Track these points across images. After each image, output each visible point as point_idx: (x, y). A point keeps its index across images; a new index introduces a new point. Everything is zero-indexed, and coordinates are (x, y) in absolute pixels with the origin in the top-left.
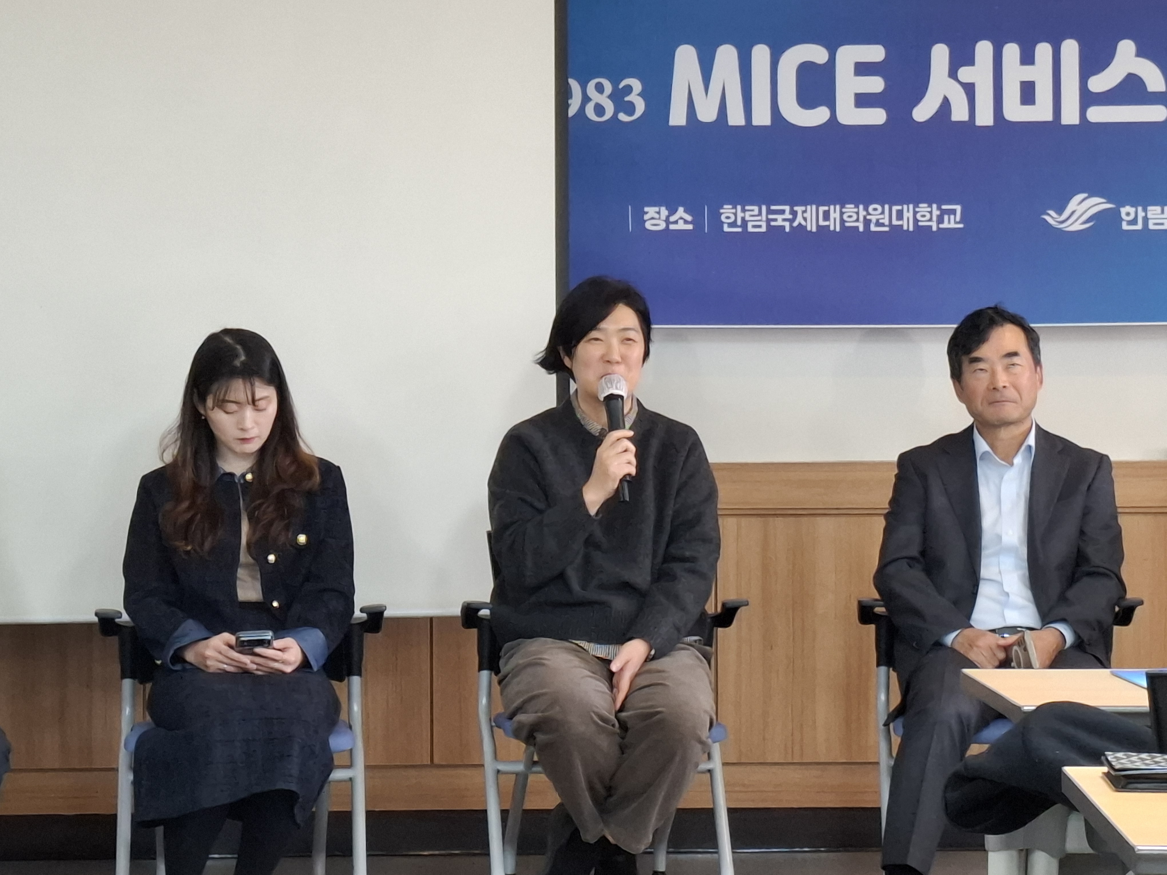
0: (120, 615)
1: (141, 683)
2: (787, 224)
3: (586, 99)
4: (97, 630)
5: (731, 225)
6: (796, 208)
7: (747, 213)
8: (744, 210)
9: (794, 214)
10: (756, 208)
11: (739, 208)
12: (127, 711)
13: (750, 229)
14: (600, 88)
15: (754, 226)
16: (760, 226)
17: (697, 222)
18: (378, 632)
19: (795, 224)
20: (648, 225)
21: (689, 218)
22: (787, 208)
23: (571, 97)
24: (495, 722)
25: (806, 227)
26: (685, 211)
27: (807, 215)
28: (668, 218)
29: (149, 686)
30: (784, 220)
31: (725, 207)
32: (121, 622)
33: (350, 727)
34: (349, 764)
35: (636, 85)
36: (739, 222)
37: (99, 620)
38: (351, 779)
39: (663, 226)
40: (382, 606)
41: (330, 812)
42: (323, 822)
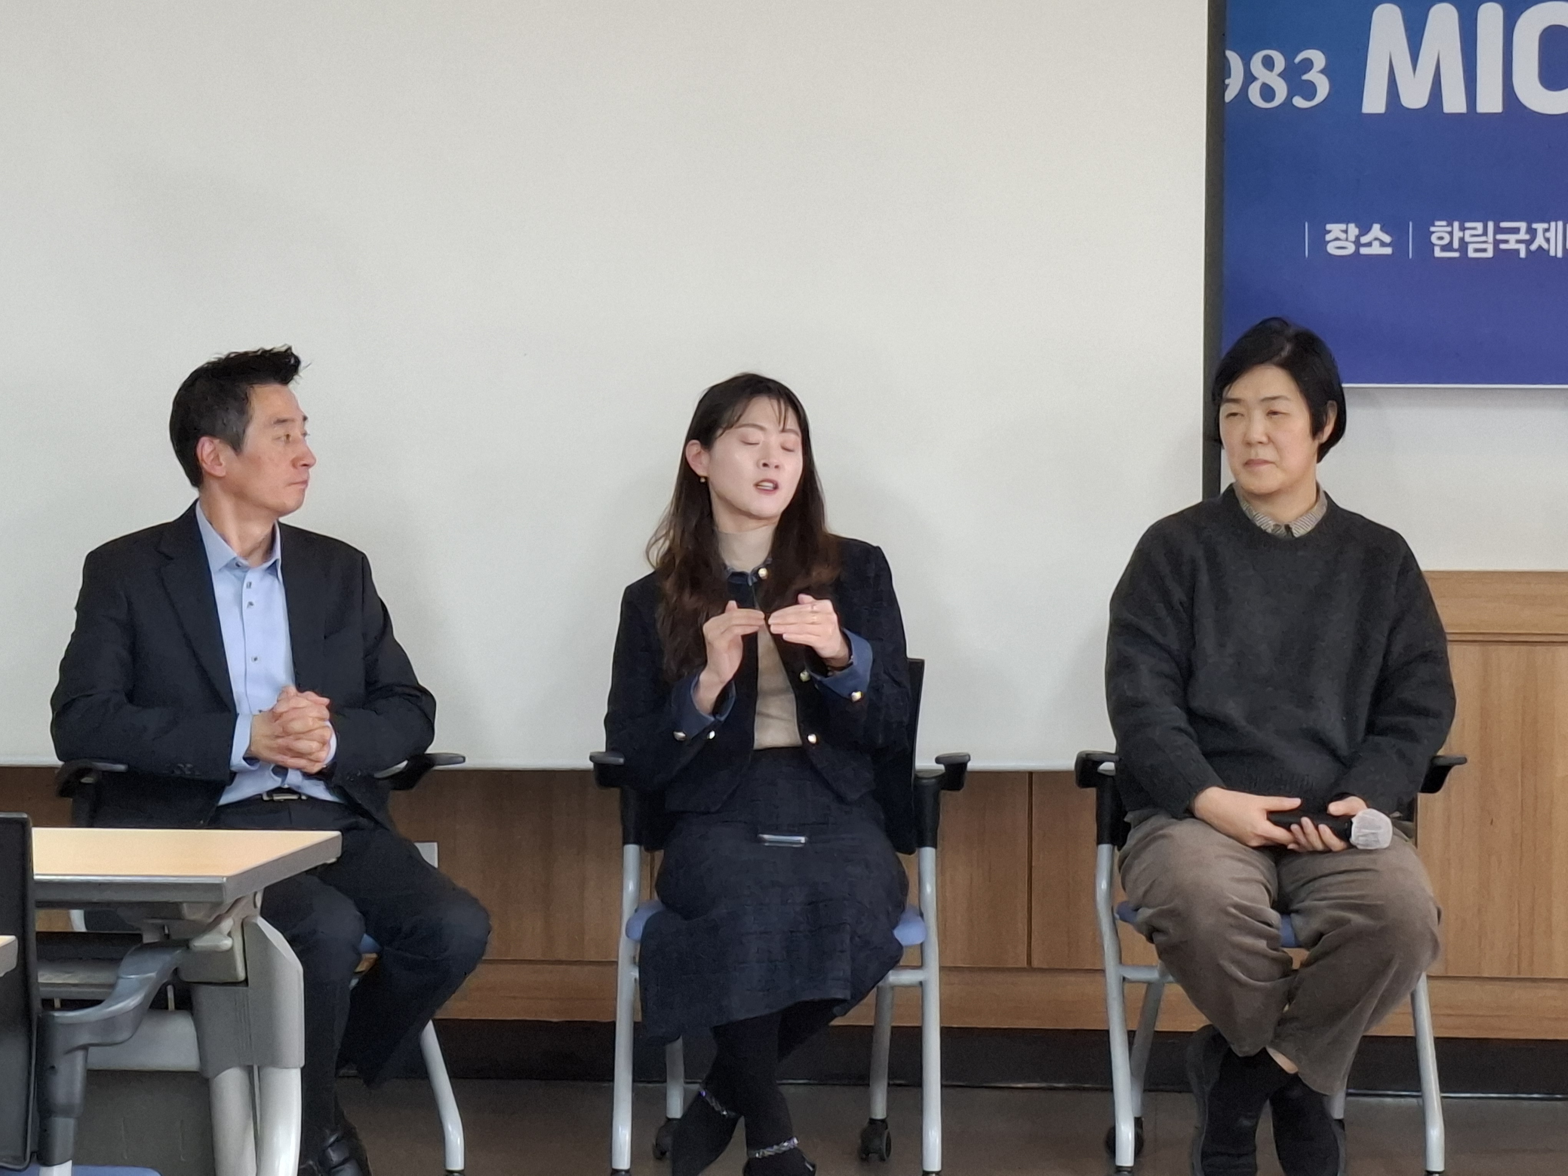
1: (647, 850)
3: (1250, 78)
4: (592, 779)
5: (1444, 248)
6: (1534, 226)
7: (1468, 233)
8: (1463, 229)
9: (1532, 232)
10: (1479, 226)
11: (1456, 224)
12: (630, 886)
13: (1471, 254)
14: (1268, 63)
15: (1477, 250)
16: (1484, 250)
17: (1398, 244)
18: (959, 790)
19: (1534, 247)
20: (1331, 249)
21: (1387, 239)
22: (1523, 226)
23: (1229, 76)
24: (1118, 913)
25: (1548, 251)
26: (1382, 229)
27: (1551, 235)
28: (1358, 238)
30: (1519, 242)
31: (1437, 223)
33: (922, 915)
34: (920, 964)
35: (1318, 58)
36: (1456, 245)
37: (595, 765)
38: (921, 983)
39: (1351, 249)
40: (965, 756)
41: (893, 1028)
42: (884, 1040)
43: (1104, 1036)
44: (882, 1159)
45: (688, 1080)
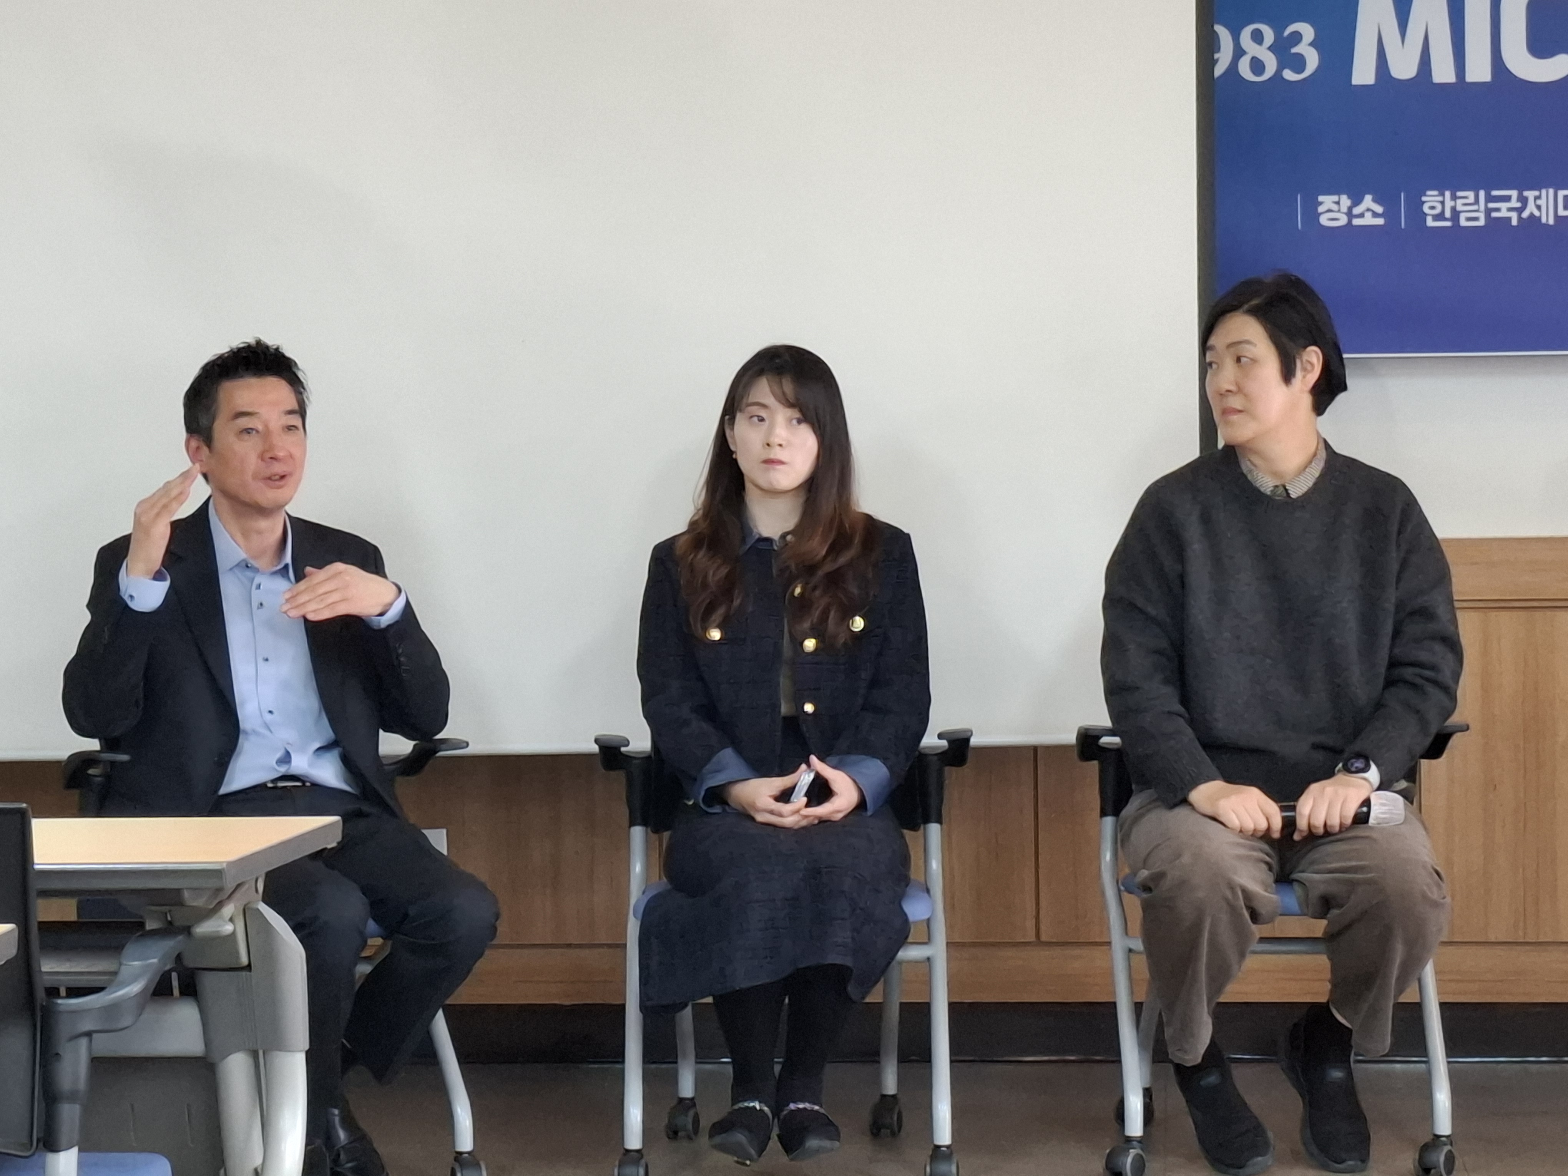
0: (627, 743)
1: (656, 831)
2: (1514, 216)
3: (1239, 52)
4: (598, 763)
5: (1436, 218)
6: (1526, 193)
7: (1460, 202)
8: (1454, 198)
9: (1524, 201)
10: (1471, 195)
11: (1448, 194)
12: (637, 867)
13: (1463, 223)
14: (1257, 37)
15: (1469, 219)
16: (1476, 219)
17: (1391, 214)
18: (962, 766)
19: (1525, 215)
20: (1324, 220)
21: (1379, 209)
22: (1514, 193)
23: (1219, 50)
24: (1123, 886)
25: (1539, 218)
26: (1374, 200)
27: (1542, 202)
28: (1350, 209)
29: (666, 835)
30: (1510, 209)
31: (1429, 193)
32: (629, 752)
33: (928, 891)
34: (927, 941)
35: (1307, 31)
36: (1448, 214)
37: (601, 748)
38: (928, 959)
39: (1343, 220)
40: (968, 731)
41: (901, 1004)
42: (893, 1015)
43: (1111, 1008)
44: (894, 1134)
45: (699, 1060)
